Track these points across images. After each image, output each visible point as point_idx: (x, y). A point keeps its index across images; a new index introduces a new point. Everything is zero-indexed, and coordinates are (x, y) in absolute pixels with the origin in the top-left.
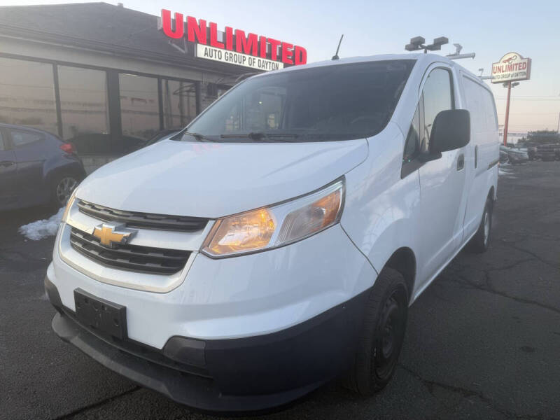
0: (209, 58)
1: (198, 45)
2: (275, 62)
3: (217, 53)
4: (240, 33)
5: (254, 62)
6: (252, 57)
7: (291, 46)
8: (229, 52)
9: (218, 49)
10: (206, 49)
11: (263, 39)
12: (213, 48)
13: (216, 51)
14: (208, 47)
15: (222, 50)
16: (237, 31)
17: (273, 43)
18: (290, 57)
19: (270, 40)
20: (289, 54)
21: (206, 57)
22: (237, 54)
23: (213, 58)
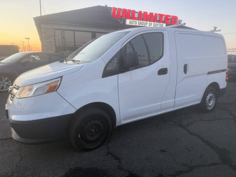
0: (131, 24)
1: (127, 20)
2: (162, 24)
3: (135, 22)
4: (146, 13)
5: (151, 24)
6: (151, 22)
7: (170, 16)
8: (140, 21)
9: (135, 21)
10: (130, 21)
11: (156, 14)
12: (133, 20)
13: (134, 21)
14: (131, 20)
15: (137, 21)
16: (144, 12)
17: (161, 16)
18: (170, 21)
19: (159, 14)
20: (169, 19)
21: (130, 24)
22: (144, 22)
23: (133, 24)
